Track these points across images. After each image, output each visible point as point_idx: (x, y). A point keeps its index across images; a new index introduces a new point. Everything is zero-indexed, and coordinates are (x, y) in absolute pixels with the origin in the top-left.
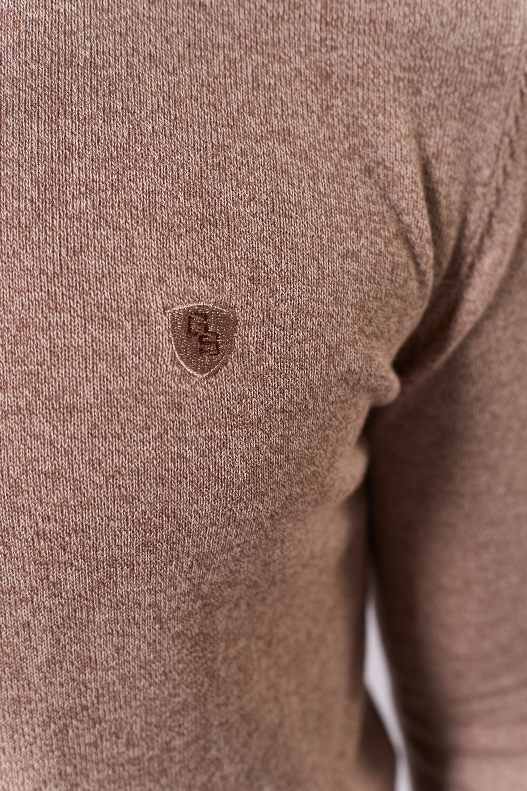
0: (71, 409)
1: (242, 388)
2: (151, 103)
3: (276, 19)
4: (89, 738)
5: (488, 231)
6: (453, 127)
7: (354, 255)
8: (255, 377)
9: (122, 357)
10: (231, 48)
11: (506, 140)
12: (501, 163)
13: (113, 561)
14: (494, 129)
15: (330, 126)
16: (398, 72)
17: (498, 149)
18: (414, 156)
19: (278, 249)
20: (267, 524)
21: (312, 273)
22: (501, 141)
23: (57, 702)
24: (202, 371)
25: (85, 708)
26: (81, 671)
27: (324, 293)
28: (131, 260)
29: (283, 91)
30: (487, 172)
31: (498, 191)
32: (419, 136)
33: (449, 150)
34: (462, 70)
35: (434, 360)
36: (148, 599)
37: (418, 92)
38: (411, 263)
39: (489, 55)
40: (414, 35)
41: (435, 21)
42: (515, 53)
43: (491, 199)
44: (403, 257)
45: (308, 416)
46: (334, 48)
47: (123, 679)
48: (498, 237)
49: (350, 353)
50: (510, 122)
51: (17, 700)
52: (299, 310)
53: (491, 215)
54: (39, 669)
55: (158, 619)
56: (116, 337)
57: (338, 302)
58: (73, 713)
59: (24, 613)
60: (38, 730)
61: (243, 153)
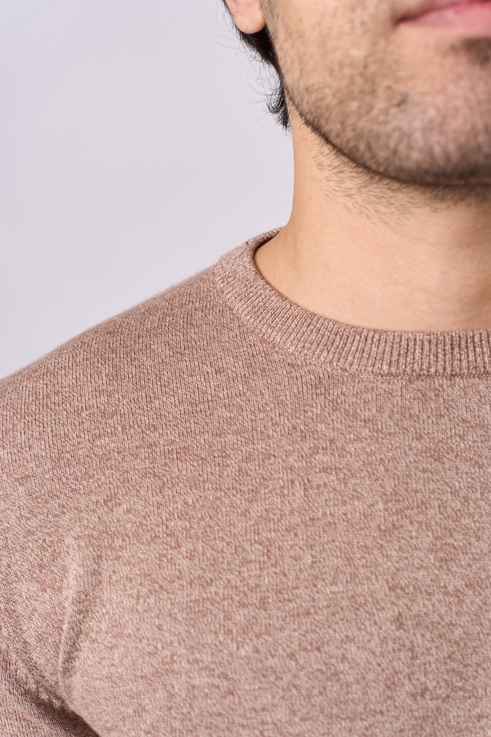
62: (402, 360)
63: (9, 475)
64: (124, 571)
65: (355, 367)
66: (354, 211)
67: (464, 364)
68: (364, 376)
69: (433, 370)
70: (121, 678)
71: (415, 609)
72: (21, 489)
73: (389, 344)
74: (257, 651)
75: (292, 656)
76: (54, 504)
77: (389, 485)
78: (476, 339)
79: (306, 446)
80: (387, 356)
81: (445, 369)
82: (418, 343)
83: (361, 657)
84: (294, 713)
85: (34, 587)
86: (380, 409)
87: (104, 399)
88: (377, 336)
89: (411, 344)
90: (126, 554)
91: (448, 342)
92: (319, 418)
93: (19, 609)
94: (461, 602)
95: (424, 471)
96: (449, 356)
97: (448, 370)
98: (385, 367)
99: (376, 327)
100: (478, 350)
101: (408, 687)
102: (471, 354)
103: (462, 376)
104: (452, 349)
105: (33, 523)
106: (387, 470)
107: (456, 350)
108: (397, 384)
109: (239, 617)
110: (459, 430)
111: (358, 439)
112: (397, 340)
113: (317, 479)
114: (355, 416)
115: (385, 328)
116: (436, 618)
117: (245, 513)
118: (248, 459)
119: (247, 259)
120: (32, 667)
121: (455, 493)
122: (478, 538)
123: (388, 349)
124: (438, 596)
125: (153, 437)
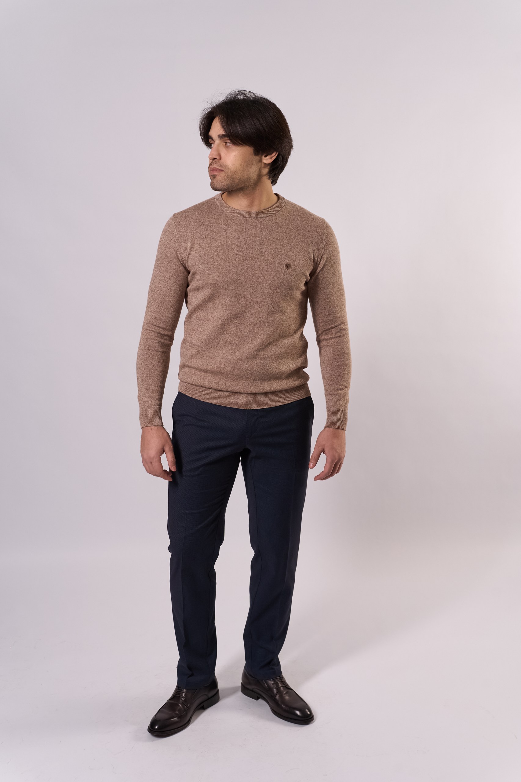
0: (275, 271)
1: (291, 272)
2: (285, 244)
4: (271, 307)
5: (321, 261)
6: (316, 247)
7: (303, 260)
8: (293, 271)
9: (280, 267)
10: (293, 238)
12: (323, 251)
13: (277, 287)
14: (322, 247)
15: (302, 247)
17: (322, 249)
18: (312, 251)
19: (296, 259)
20: (293, 287)
21: (299, 262)
23: (269, 302)
24: (288, 269)
27: (300, 264)
28: (282, 258)
29: (298, 243)
30: (321, 253)
31: (323, 256)
32: (312, 248)
33: (316, 252)
34: (318, 241)
35: (314, 276)
36: (279, 292)
37: (313, 244)
38: (311, 262)
39: (321, 239)
40: (312, 238)
41: (315, 236)
42: (324, 239)
43: (321, 258)
45: (297, 276)
46: (303, 239)
47: (276, 301)
49: (302, 270)
50: (324, 246)
51: (265, 301)
52: (297, 265)
54: (268, 298)
55: (280, 295)
56: (280, 265)
57: (302, 265)
58: (270, 304)
60: (266, 305)
61: (293, 249)
62: (242, 215)
63: (182, 226)
64: (199, 242)
65: (235, 215)
68: (236, 217)
69: (246, 216)
70: (197, 257)
71: (240, 249)
72: (183, 228)
73: (240, 212)
74: (217, 253)
75: (222, 254)
76: (188, 231)
77: (238, 232)
78: (253, 212)
79: (227, 227)
80: (240, 214)
81: (248, 217)
82: (245, 212)
83: (232, 255)
84: (222, 261)
85: (184, 243)
86: (238, 222)
87: (197, 217)
90: (199, 240)
91: (249, 212)
92: (229, 223)
93: (181, 247)
94: (247, 249)
95: (244, 231)
96: (249, 215)
98: (240, 216)
100: (254, 214)
101: (238, 259)
103: (251, 218)
105: (185, 234)
106: (238, 230)
108: (241, 218)
109: (215, 249)
110: (249, 226)
111: (235, 226)
112: (242, 211)
113: (228, 231)
114: (234, 223)
116: (243, 251)
117: (217, 235)
118: (218, 228)
120: (182, 258)
121: (248, 234)
122: (250, 241)
124: (244, 248)
125: (204, 223)
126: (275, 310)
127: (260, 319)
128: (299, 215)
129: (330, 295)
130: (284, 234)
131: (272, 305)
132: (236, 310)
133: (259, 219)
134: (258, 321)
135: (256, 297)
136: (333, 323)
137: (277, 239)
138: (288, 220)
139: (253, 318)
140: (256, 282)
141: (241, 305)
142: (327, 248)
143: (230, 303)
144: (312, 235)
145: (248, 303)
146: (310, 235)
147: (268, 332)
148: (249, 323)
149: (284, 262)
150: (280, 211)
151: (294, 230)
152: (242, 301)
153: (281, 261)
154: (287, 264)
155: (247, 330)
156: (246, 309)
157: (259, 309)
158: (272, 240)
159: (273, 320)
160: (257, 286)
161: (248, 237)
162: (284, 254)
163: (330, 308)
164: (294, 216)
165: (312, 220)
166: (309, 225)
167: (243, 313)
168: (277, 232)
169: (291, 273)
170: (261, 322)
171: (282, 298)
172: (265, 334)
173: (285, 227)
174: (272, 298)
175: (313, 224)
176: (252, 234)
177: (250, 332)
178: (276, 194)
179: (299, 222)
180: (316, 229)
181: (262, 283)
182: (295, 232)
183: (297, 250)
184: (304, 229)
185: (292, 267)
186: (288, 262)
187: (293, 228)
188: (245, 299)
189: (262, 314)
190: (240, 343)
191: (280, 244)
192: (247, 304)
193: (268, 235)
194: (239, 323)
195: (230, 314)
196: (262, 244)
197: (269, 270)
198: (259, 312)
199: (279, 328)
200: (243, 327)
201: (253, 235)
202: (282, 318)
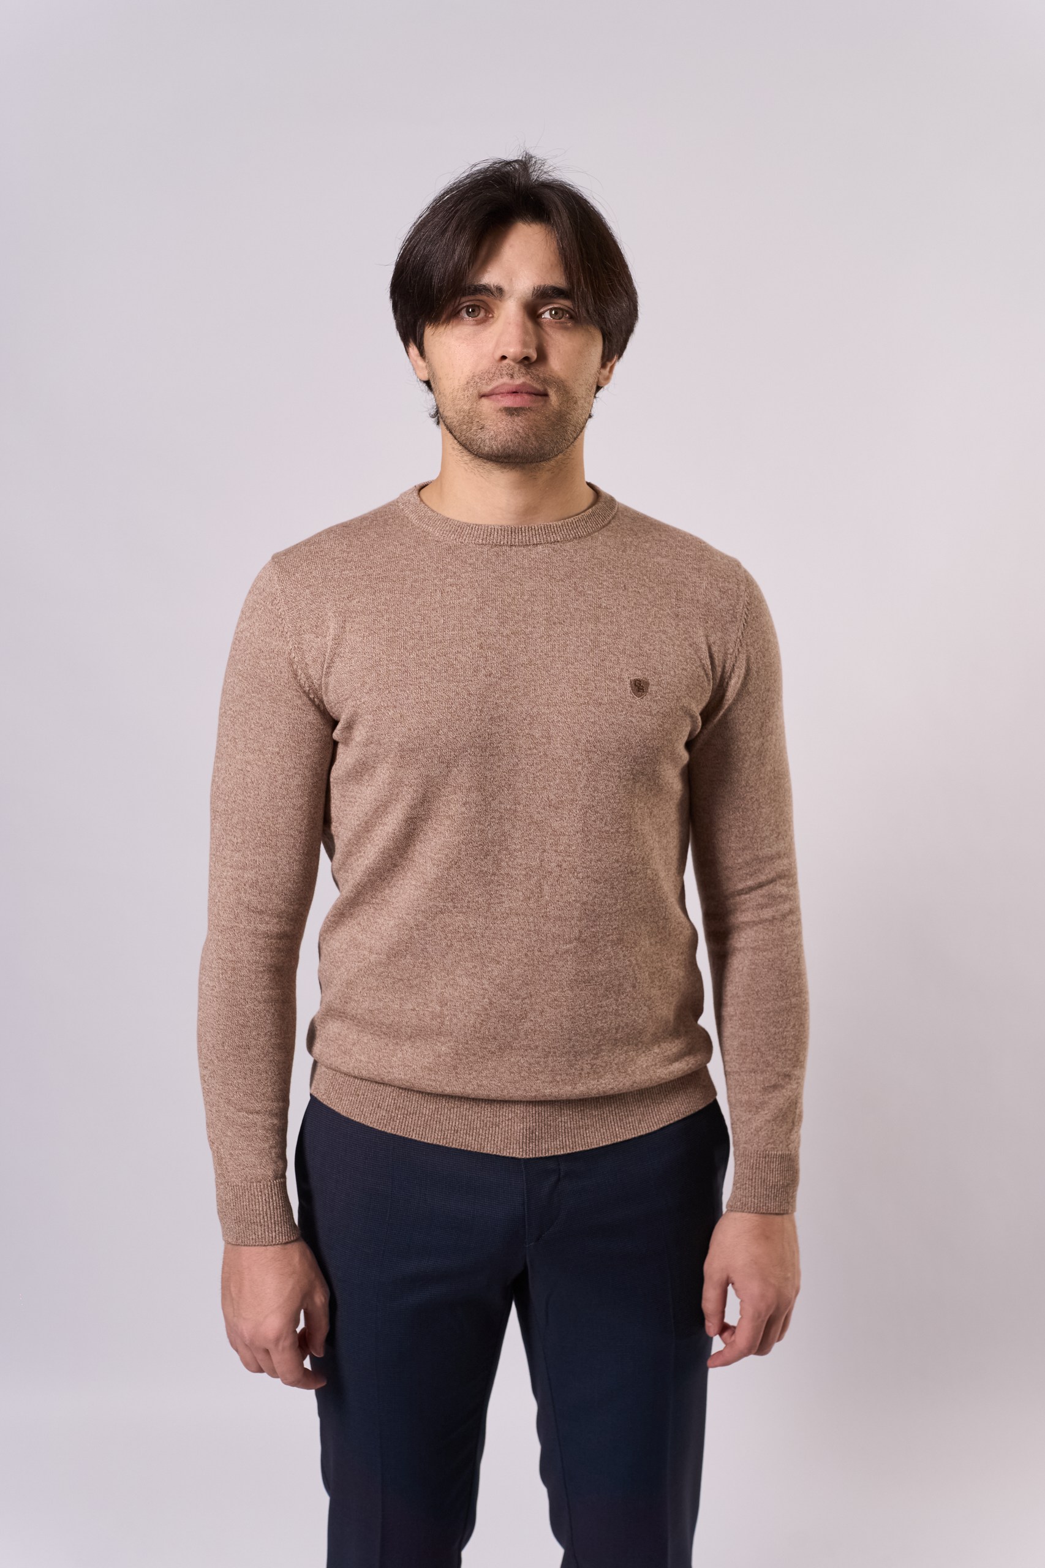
0: (600, 704)
1: (650, 703)
2: (624, 620)
3: (661, 598)
4: (593, 818)
5: (733, 670)
6: (719, 634)
7: (686, 670)
8: (654, 701)
9: (616, 690)
10: (648, 605)
11: (738, 640)
12: (737, 647)
13: (609, 753)
14: (734, 637)
15: (678, 631)
16: (700, 616)
17: (735, 643)
18: (705, 642)
19: (662, 665)
20: (656, 752)
21: (672, 673)
22: (736, 640)
23: (585, 802)
24: (639, 697)
25: (593, 806)
26: (594, 791)
27: (676, 680)
28: (618, 663)
29: (664, 619)
30: (732, 650)
31: (736, 657)
32: (707, 636)
33: (718, 642)
34: (722, 616)
35: (714, 719)
36: (617, 769)
37: (707, 622)
38: (705, 676)
39: (731, 612)
40: (706, 605)
41: (713, 600)
42: (741, 612)
43: (733, 659)
44: (702, 673)
45: (670, 717)
46: (679, 607)
47: (606, 797)
48: (737, 673)
49: (684, 701)
50: (740, 634)
51: (572, 800)
52: (668, 683)
53: (734, 665)
54: (581, 788)
55: (619, 777)
56: (614, 684)
57: (680, 683)
58: (590, 807)
59: (579, 768)
60: (578, 812)
61: (652, 636)
62: (488, 538)
63: (301, 584)
64: (357, 626)
65: (466, 541)
66: (469, 470)
67: (517, 540)
68: (471, 545)
69: (502, 543)
70: (355, 670)
71: (489, 642)
72: (307, 591)
73: (483, 530)
74: (417, 655)
75: (434, 658)
76: (324, 598)
77: (479, 591)
78: (523, 529)
79: (443, 576)
80: (481, 536)
81: (508, 542)
82: (496, 530)
83: (464, 659)
84: (433, 679)
85: (313, 636)
86: (477, 559)
87: (345, 554)
88: (477, 527)
89: (493, 530)
90: (357, 620)
91: (510, 530)
92: (449, 563)
93: (304, 647)
94: (509, 640)
95: (496, 586)
96: (510, 537)
97: (509, 543)
98: (480, 541)
99: (477, 523)
100: (524, 534)
101: (483, 672)
102: (520, 536)
103: (515, 546)
104: (511, 533)
105: (313, 606)
106: (479, 585)
107: (513, 534)
108: (486, 549)
109: (411, 643)
110: (513, 569)
111: (467, 572)
112: (486, 528)
113: (447, 589)
114: (466, 562)
115: (480, 523)
116: (497, 646)
117: (414, 603)
118: (416, 581)
119: (415, 494)
120: (308, 677)
121: (509, 595)
122: (518, 614)
123: (482, 533)
124: (499, 637)
125: (370, 572)
126: (607, 828)
127: (560, 858)
128: (661, 541)
129: (747, 788)
130: (621, 591)
131: (597, 812)
132: (482, 831)
133: (540, 547)
134: (553, 865)
135: (544, 788)
136: (751, 875)
137: (600, 607)
138: (628, 552)
139: (538, 854)
140: (544, 740)
141: (497, 815)
142: (748, 641)
143: (463, 809)
144: (706, 595)
145: (520, 808)
146: (700, 598)
147: (585, 899)
148: (524, 873)
149: (625, 676)
150: (604, 527)
151: (651, 581)
152: (501, 803)
153: (617, 670)
154: (635, 681)
155: (520, 893)
156: (514, 826)
157: (556, 825)
158: (584, 608)
159: (600, 860)
160: (545, 754)
161: (510, 604)
162: (624, 652)
163: (746, 829)
164: (646, 542)
165: (702, 555)
166: (693, 568)
167: (506, 840)
168: (600, 586)
169: (650, 706)
170: (564, 865)
171: (624, 786)
172: (578, 905)
173: (622, 574)
174: (596, 789)
175: (705, 565)
176: (523, 594)
177: (529, 898)
178: (589, 484)
179: (664, 560)
180: (716, 580)
181: (563, 742)
182: (651, 589)
183: (664, 637)
184: (680, 578)
185: (653, 688)
186: (639, 675)
187: (645, 577)
188: (511, 794)
189: (564, 840)
190: (499, 937)
191: (612, 622)
192: (515, 811)
193: (572, 594)
194: (494, 874)
195: (466, 844)
196: (555, 624)
197: (582, 700)
198: (555, 835)
199: (620, 882)
200: (506, 884)
201: (526, 598)
202: (627, 851)
